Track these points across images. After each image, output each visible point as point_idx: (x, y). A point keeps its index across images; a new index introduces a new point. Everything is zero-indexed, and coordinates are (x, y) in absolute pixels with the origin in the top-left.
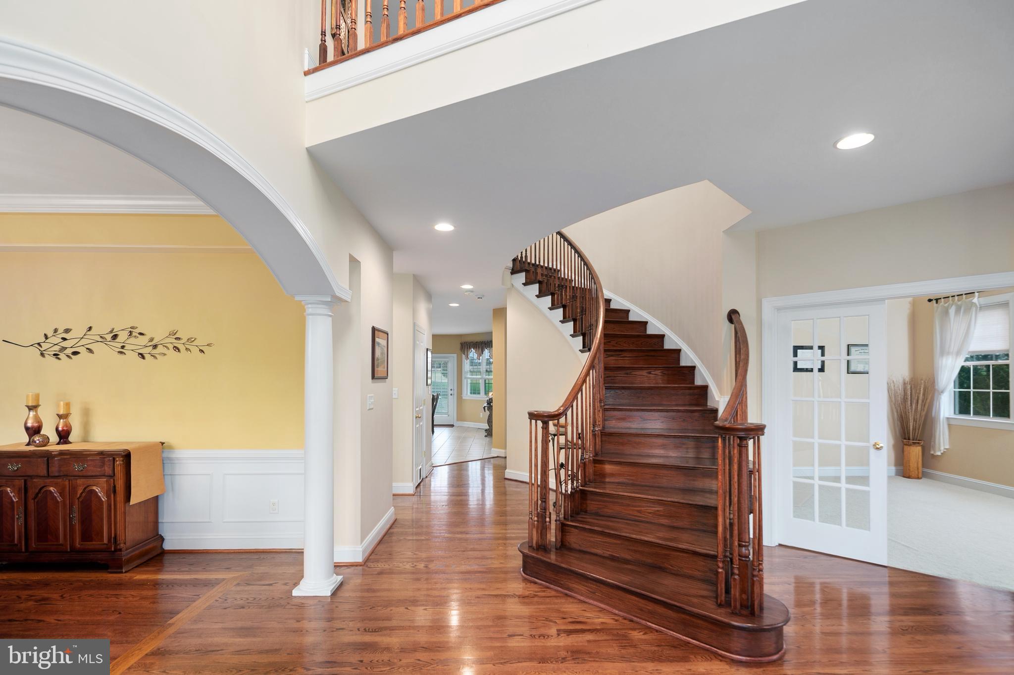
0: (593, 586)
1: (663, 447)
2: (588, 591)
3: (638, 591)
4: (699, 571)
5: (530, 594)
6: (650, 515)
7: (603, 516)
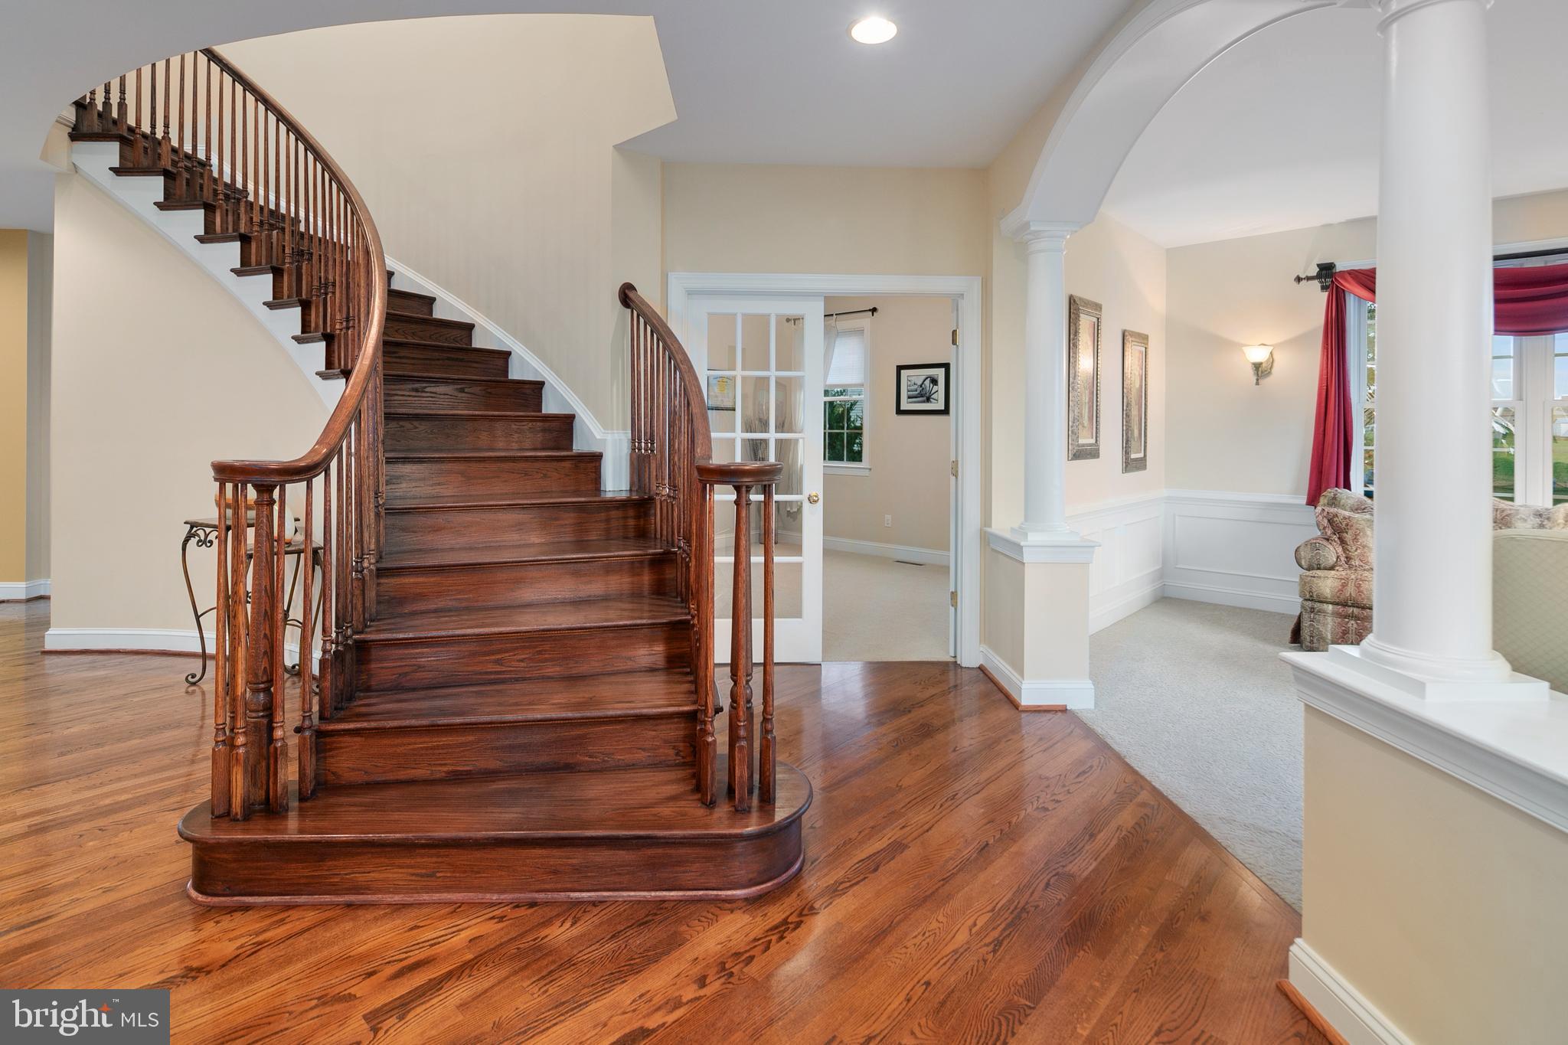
0: (426, 861)
1: (519, 527)
2: (413, 875)
3: (552, 833)
4: (644, 750)
5: (242, 946)
6: (522, 664)
7: (414, 689)
